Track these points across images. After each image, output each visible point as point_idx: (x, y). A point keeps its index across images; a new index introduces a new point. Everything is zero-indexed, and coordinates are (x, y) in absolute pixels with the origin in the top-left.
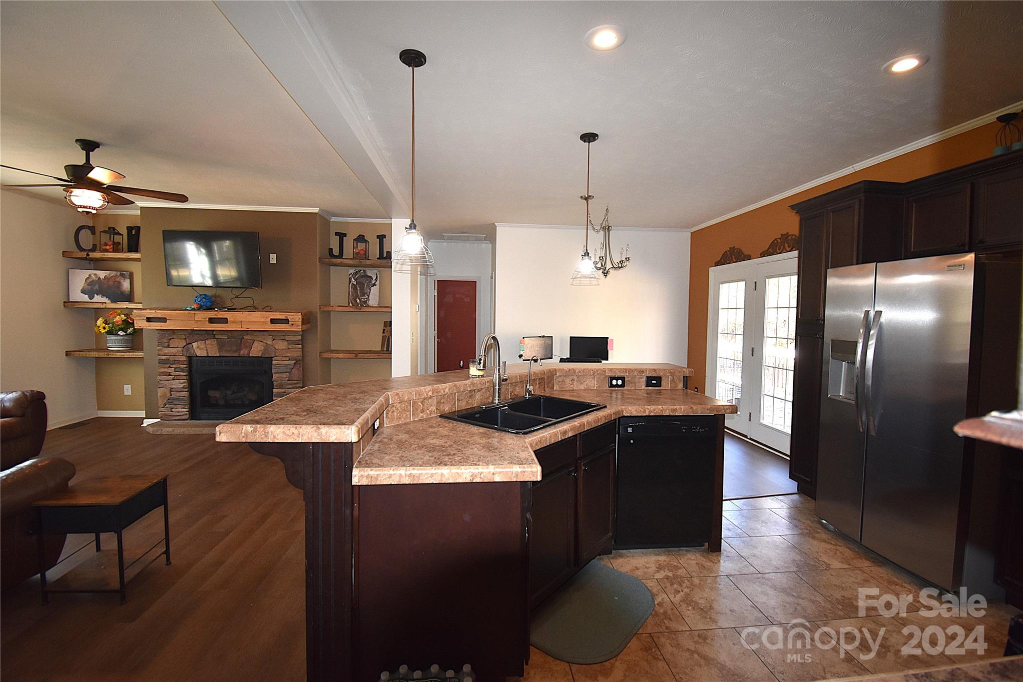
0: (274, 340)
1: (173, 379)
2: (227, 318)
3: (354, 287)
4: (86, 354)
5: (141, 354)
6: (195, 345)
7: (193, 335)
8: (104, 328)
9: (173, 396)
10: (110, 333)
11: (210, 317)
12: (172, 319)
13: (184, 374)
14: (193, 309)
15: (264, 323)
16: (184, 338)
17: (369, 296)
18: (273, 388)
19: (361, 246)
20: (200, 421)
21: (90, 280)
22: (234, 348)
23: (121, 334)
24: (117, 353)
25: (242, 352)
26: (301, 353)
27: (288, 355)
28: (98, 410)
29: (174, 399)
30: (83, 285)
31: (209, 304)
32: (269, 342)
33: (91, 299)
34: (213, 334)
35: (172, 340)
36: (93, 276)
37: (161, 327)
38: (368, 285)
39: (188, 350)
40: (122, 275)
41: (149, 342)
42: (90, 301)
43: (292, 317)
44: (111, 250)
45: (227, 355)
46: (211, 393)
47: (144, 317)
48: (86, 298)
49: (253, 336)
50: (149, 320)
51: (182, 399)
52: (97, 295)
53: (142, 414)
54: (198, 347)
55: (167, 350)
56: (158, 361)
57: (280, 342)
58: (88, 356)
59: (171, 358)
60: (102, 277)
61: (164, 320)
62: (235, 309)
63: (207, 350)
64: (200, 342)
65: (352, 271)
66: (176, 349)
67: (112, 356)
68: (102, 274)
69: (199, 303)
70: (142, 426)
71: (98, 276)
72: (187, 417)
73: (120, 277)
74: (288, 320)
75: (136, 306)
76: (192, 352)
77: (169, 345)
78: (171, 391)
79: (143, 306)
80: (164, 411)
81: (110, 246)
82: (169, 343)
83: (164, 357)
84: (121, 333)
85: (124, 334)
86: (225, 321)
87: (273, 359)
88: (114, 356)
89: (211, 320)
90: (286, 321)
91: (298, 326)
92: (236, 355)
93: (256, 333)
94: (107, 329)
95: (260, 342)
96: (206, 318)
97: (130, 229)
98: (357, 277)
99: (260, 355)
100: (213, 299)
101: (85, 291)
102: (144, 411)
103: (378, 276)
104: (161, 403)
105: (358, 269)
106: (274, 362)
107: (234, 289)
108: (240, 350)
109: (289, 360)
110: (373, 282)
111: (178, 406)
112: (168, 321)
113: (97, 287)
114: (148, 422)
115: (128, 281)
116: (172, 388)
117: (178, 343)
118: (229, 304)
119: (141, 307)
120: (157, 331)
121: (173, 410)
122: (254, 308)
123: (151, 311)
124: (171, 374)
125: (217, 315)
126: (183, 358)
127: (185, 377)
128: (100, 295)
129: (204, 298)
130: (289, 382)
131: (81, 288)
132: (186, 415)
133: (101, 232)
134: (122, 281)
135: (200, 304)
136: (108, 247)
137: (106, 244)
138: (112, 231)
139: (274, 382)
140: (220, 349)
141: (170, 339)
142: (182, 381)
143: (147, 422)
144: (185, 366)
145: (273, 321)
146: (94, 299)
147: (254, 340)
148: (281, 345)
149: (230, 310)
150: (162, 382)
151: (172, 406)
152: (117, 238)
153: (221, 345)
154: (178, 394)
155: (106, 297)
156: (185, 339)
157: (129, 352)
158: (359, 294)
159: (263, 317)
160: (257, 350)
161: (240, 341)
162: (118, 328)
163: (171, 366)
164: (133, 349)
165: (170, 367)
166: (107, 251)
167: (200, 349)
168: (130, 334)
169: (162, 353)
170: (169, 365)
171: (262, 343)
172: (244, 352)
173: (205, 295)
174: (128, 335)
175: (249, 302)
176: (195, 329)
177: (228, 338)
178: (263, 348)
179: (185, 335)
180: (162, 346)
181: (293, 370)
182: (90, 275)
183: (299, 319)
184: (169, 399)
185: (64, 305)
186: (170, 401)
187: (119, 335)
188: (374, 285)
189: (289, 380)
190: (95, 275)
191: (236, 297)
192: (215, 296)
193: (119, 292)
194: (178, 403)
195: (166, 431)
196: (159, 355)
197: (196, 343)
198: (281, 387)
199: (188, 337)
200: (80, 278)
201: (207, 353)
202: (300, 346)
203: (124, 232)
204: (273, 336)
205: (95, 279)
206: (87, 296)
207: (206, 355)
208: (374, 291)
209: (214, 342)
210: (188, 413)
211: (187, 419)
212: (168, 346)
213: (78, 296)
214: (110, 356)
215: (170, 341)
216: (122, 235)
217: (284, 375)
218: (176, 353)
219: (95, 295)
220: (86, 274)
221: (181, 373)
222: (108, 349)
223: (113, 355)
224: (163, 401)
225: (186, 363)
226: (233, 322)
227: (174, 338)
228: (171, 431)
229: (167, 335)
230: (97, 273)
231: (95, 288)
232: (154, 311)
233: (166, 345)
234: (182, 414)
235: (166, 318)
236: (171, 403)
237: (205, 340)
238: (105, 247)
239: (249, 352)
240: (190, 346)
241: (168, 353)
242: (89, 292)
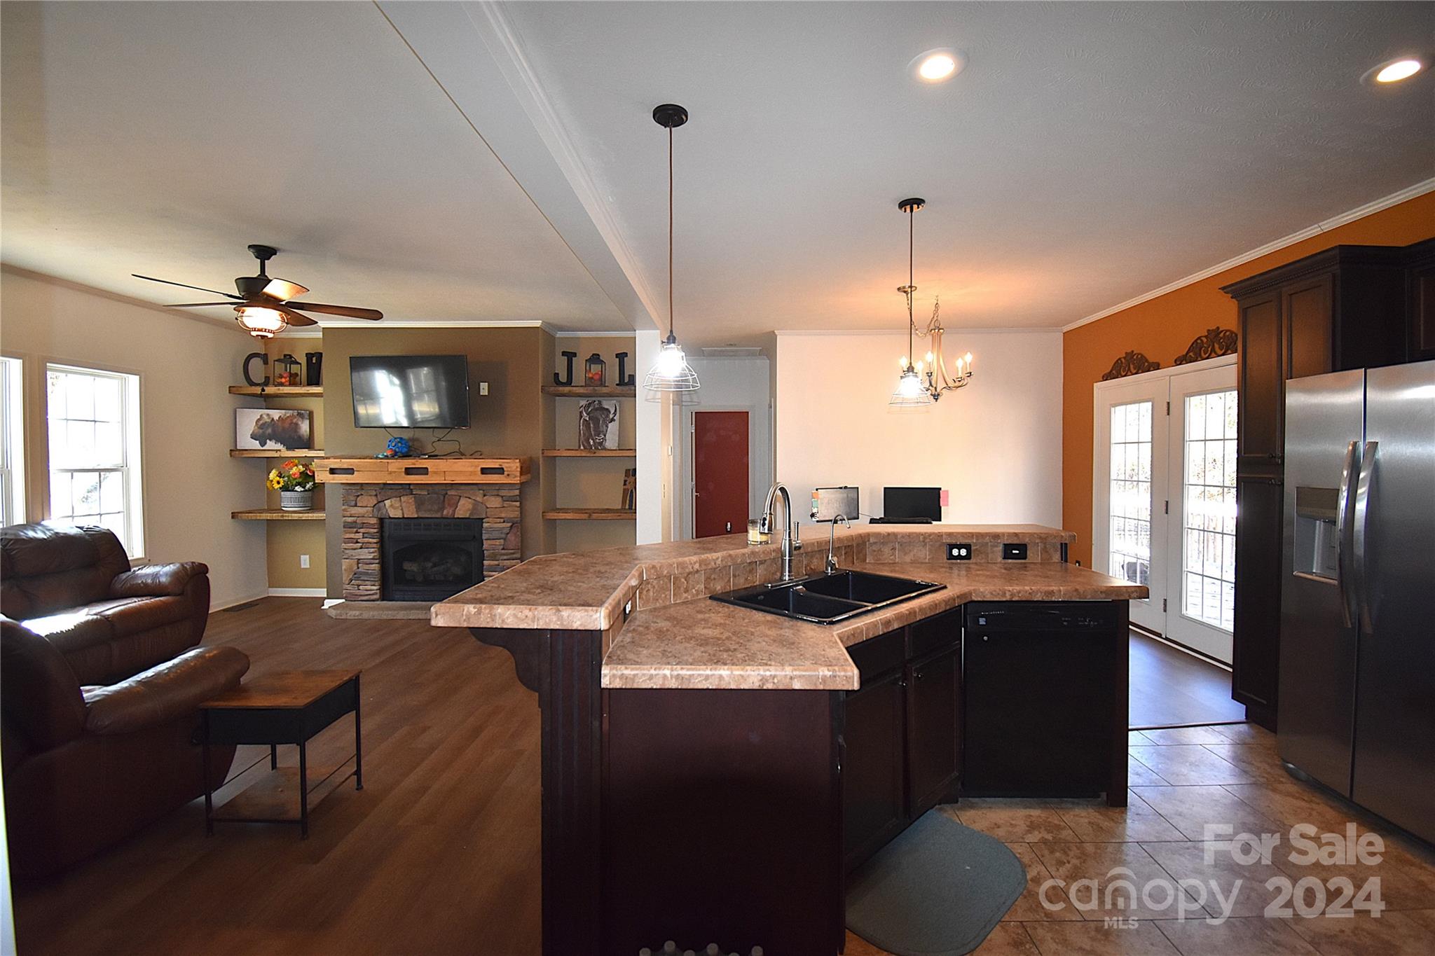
0: (484, 496)
1: (361, 548)
2: (427, 468)
3: (586, 423)
4: (256, 516)
5: (322, 515)
6: (388, 503)
7: (386, 490)
8: (278, 483)
9: (360, 570)
10: (285, 488)
11: (407, 466)
12: (361, 470)
13: (375, 541)
14: (386, 457)
15: (472, 473)
16: (375, 493)
17: (605, 436)
18: (484, 560)
19: (595, 368)
20: (394, 602)
21: (261, 422)
22: (436, 507)
23: (299, 490)
24: (293, 515)
25: (445, 512)
26: (518, 513)
27: (503, 515)
28: (269, 587)
29: (362, 573)
30: (253, 429)
31: (405, 450)
32: (479, 499)
33: (262, 446)
34: (409, 488)
35: (360, 497)
36: (264, 416)
37: (346, 480)
38: (604, 420)
39: (379, 510)
40: (300, 415)
41: (332, 500)
42: (262, 448)
43: (507, 465)
44: (288, 383)
45: (427, 516)
46: (407, 566)
47: (327, 468)
48: (256, 444)
49: (459, 491)
50: (333, 471)
51: (371, 574)
52: (270, 440)
53: (322, 592)
54: (391, 506)
55: (354, 510)
56: (342, 525)
57: (493, 498)
58: (258, 518)
59: (359, 520)
60: (276, 418)
61: (350, 471)
62: (437, 456)
63: (402, 509)
64: (395, 499)
65: (583, 402)
66: (364, 509)
67: (287, 518)
68: (276, 414)
69: (394, 448)
70: (323, 608)
71: (271, 417)
72: (377, 596)
73: (298, 417)
74: (503, 469)
75: (318, 454)
76: (384, 513)
77: (356, 504)
78: (358, 563)
79: (325, 454)
80: (351, 589)
81: (285, 378)
82: (356, 501)
83: (350, 520)
84: (298, 488)
85: (302, 489)
86: (424, 471)
87: (484, 520)
88: (290, 518)
89: (408, 471)
90: (500, 471)
91: (516, 477)
92: (438, 515)
93: (463, 487)
94: (282, 484)
95: (467, 499)
96: (402, 469)
97: (309, 356)
98: (590, 410)
99: (467, 516)
100: (411, 444)
101: (256, 435)
102: (326, 589)
103: (618, 408)
104: (345, 579)
105: (591, 400)
106: (485, 525)
107: (435, 429)
108: (443, 509)
109: (504, 522)
110: (611, 416)
111: (366, 582)
112: (355, 472)
113: (270, 431)
114: (331, 603)
115: (307, 422)
116: (359, 559)
117: (368, 500)
118: (429, 449)
119: (323, 455)
120: (342, 486)
121: (361, 587)
122: (460, 455)
123: (336, 460)
124: (359, 540)
125: (415, 464)
126: (374, 521)
127: (375, 545)
128: (274, 441)
129: (399, 442)
130: (503, 551)
131: (251, 432)
132: (376, 594)
133: (274, 361)
134: (300, 423)
135: (395, 451)
136: (283, 380)
137: (281, 376)
138: (289, 359)
139: (485, 552)
140: (418, 509)
141: (358, 496)
142: (372, 550)
143: (328, 603)
144: (375, 530)
145: (484, 471)
146: (266, 446)
147: (460, 496)
148: (494, 502)
149: (431, 457)
150: (347, 551)
151: (360, 582)
152: (295, 369)
153: (419, 504)
154: (367, 567)
155: (281, 444)
156: (376, 495)
157: (308, 513)
158: (593, 433)
159: (472, 466)
160: (463, 509)
161: (442, 498)
162: (294, 483)
163: (359, 531)
164: (312, 509)
165: (357, 532)
166: (282, 384)
167: (395, 508)
168: (309, 490)
169: (348, 514)
170: (355, 530)
171: (470, 500)
172: (447, 512)
173: (401, 438)
174: (306, 491)
175: (454, 447)
176: (388, 482)
177: (429, 494)
178: (471, 506)
179: (376, 490)
180: (348, 505)
181: (509, 535)
182: (261, 416)
183: (517, 467)
184: (355, 574)
185: (231, 454)
186: (357, 576)
187: (296, 491)
188: (613, 420)
189: (503, 549)
190: (268, 415)
191: (438, 440)
192: (413, 440)
193: (296, 437)
194: (366, 579)
195: (353, 614)
196: (344, 517)
197: (389, 501)
198: (493, 557)
199: (380, 493)
200: (250, 419)
201: (403, 514)
202: (518, 504)
203: (303, 361)
204: (484, 491)
205: (268, 420)
206: (258, 442)
207: (401, 517)
208: (613, 428)
209: (411, 499)
210: (378, 591)
211: (377, 600)
212: (356, 506)
213: (247, 442)
214: (285, 518)
215: (358, 499)
216: (300, 364)
217: (497, 542)
218: (365, 514)
219: (268, 441)
220: (255, 414)
221: (371, 540)
222: (283, 510)
223: (288, 516)
224: (348, 576)
225: (376, 527)
226: (435, 473)
227: (362, 495)
228: (358, 616)
229: (354, 491)
230: (270, 413)
231: (267, 432)
232: (339, 460)
233: (353, 503)
234: (369, 592)
235: (353, 469)
236: (357, 579)
237: (400, 497)
238: (279, 380)
239: (454, 511)
240: (382, 504)
241: (355, 514)
242: (260, 437)
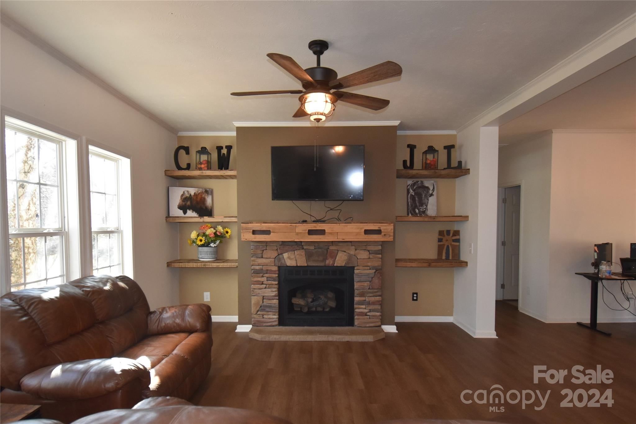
0: (356, 250)
1: (266, 288)
2: (324, 230)
3: (413, 198)
6: (285, 255)
7: (285, 245)
8: (199, 240)
9: (265, 303)
11: (310, 229)
12: (276, 231)
13: (276, 283)
15: (358, 234)
16: (276, 248)
17: (427, 206)
18: (354, 297)
19: (430, 157)
21: (184, 196)
22: (321, 258)
25: (327, 262)
26: (380, 263)
27: (369, 264)
29: (265, 306)
30: (179, 202)
32: (352, 252)
33: (184, 215)
34: (301, 245)
36: (186, 193)
37: (265, 239)
38: (426, 196)
39: (279, 260)
40: (207, 192)
43: (385, 228)
44: (206, 169)
45: (313, 265)
47: (250, 230)
49: (338, 247)
50: (254, 232)
51: (272, 307)
52: (189, 210)
53: (235, 319)
54: (289, 258)
55: (260, 261)
56: (252, 271)
57: (362, 252)
58: (187, 266)
59: (265, 268)
60: (192, 194)
61: (267, 232)
63: (296, 260)
64: (291, 252)
65: (410, 182)
66: (268, 260)
70: (235, 332)
71: (190, 193)
72: (277, 323)
73: (205, 194)
74: (381, 230)
76: (284, 263)
78: (263, 299)
80: (257, 317)
81: (204, 164)
82: (262, 254)
83: (257, 267)
84: (212, 245)
85: (214, 246)
86: (323, 232)
87: (355, 268)
89: (311, 232)
90: (379, 232)
91: (390, 236)
92: (322, 264)
93: (341, 244)
95: (343, 252)
96: (306, 230)
97: (219, 148)
98: (415, 188)
99: (343, 264)
101: (181, 207)
102: (238, 317)
103: (435, 186)
104: (253, 310)
105: (415, 180)
106: (356, 271)
108: (325, 260)
109: (370, 269)
110: (431, 192)
111: (270, 313)
112: (271, 233)
113: (189, 203)
115: (210, 197)
116: (264, 296)
117: (271, 254)
119: (236, 221)
120: (252, 244)
121: (265, 316)
122: (337, 220)
123: (257, 224)
124: (264, 283)
125: (316, 227)
126: (276, 268)
127: (275, 286)
128: (191, 210)
130: (369, 290)
132: (275, 321)
133: (193, 152)
134: (206, 197)
136: (203, 166)
137: (201, 164)
139: (355, 291)
140: (308, 260)
142: (273, 290)
143: (240, 328)
144: (275, 275)
145: (367, 232)
146: (186, 214)
147: (338, 251)
148: (363, 255)
150: (255, 291)
151: (263, 313)
152: (209, 158)
153: (309, 256)
154: (270, 302)
155: (196, 213)
156: (277, 250)
158: (418, 204)
159: (358, 228)
160: (340, 260)
161: (326, 252)
163: (264, 275)
165: (263, 277)
167: (291, 259)
169: (256, 263)
170: (262, 275)
171: (345, 253)
172: (329, 262)
177: (315, 249)
178: (346, 258)
179: (277, 246)
180: (257, 257)
181: (373, 279)
182: (184, 192)
183: (392, 229)
184: (261, 307)
185: (166, 220)
186: (263, 308)
187: (210, 247)
188: (432, 195)
189: (369, 289)
190: (188, 191)
191: (331, 210)
193: (204, 208)
194: (270, 310)
196: (253, 265)
198: (362, 295)
199: (280, 248)
200: (177, 194)
201: (297, 263)
202: (380, 256)
203: (215, 152)
204: (355, 246)
205: (188, 195)
206: (182, 211)
207: (295, 265)
208: (432, 201)
209: (302, 253)
210: (277, 319)
211: (276, 325)
212: (263, 257)
213: (177, 212)
215: (264, 252)
216: (212, 154)
217: (366, 284)
218: (268, 263)
221: (272, 282)
222: (199, 260)
224: (256, 308)
225: (277, 273)
226: (331, 233)
227: (266, 250)
229: (261, 247)
231: (187, 204)
232: (259, 224)
233: (260, 256)
234: (271, 320)
235: (270, 231)
236: (263, 310)
237: (294, 251)
238: (199, 166)
239: (334, 261)
240: (281, 256)
241: (261, 263)
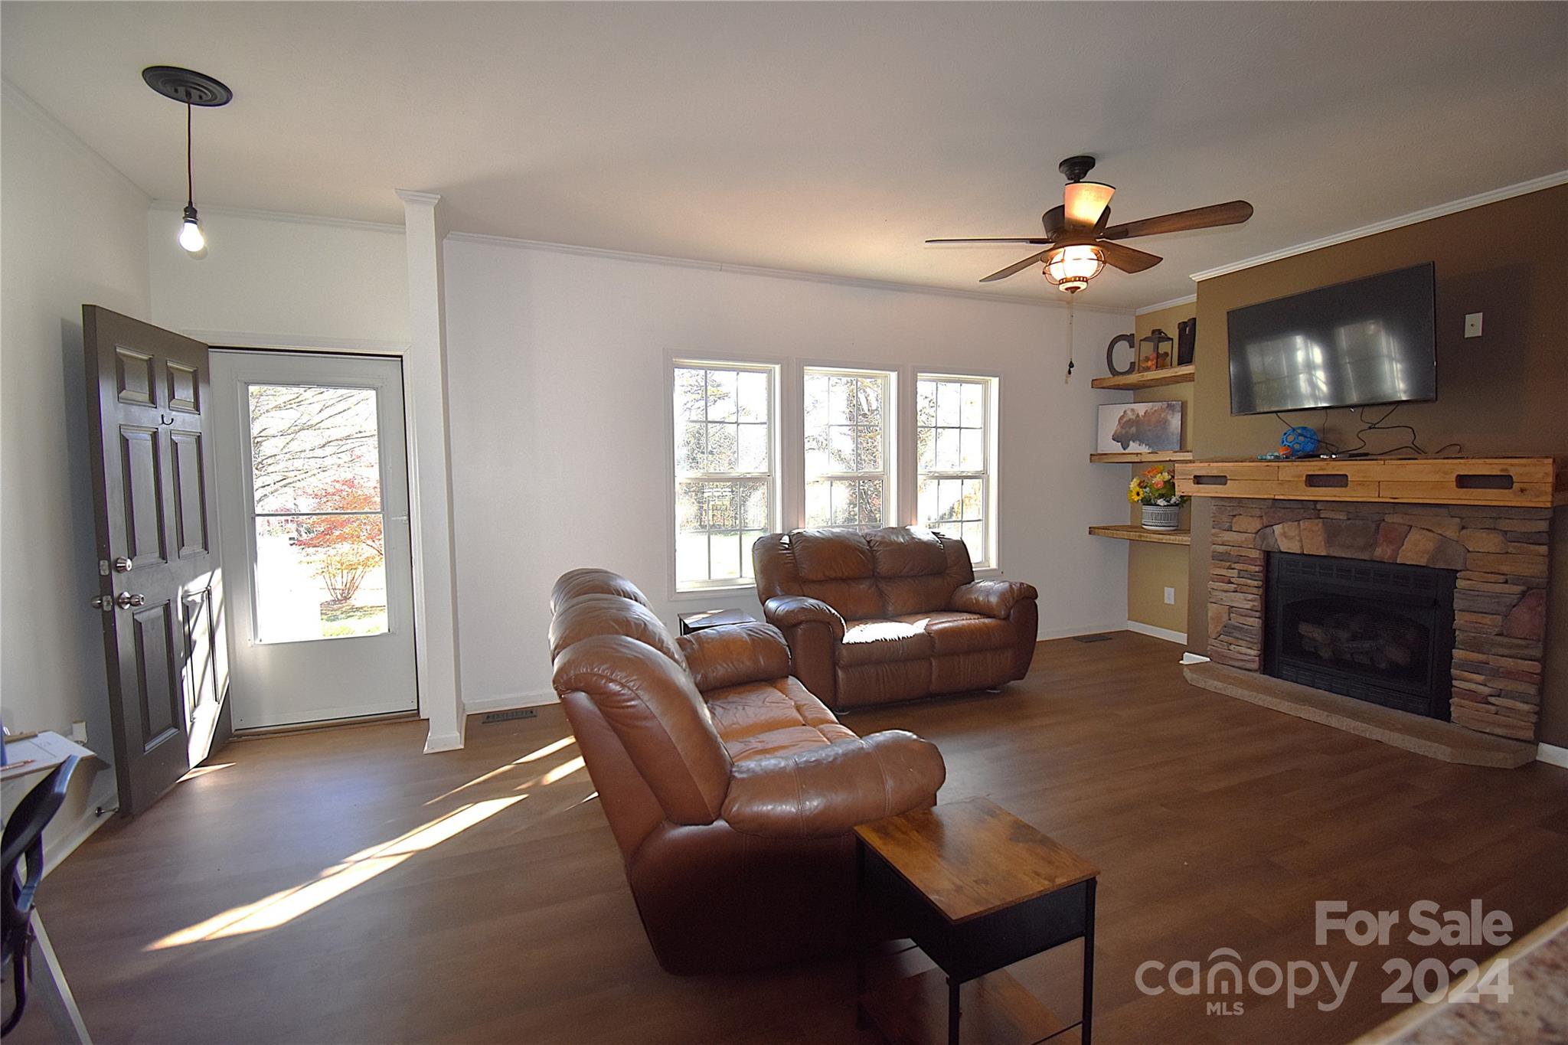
0: (1463, 528)
1: (1235, 591)
2: (1346, 476)
4: (1113, 533)
5: (1185, 538)
6: (1278, 529)
7: (1279, 509)
8: (1138, 494)
9: (1232, 622)
10: (1147, 502)
11: (1310, 473)
12: (1236, 478)
13: (1256, 583)
14: (1277, 459)
15: (1439, 486)
16: (1259, 513)
18: (1454, 648)
20: (1279, 681)
21: (1125, 420)
22: (1361, 542)
23: (1162, 504)
24: (1152, 535)
25: (1379, 552)
26: (1545, 568)
27: (1505, 569)
28: (1129, 619)
29: (1235, 628)
30: (1115, 429)
31: (1310, 447)
32: (1451, 533)
33: (1125, 449)
34: (1315, 509)
35: (1237, 517)
36: (1129, 412)
37: (1217, 492)
39: (1264, 538)
40: (1170, 407)
41: (1199, 517)
42: (1124, 452)
43: (1523, 470)
44: (1154, 367)
45: (1343, 555)
46: (1305, 629)
47: (1190, 475)
48: (1117, 447)
49: (1408, 517)
50: (1198, 480)
51: (1247, 631)
52: (1134, 442)
53: (1182, 638)
54: (1284, 534)
55: (1227, 536)
56: (1211, 554)
57: (1483, 535)
59: (1234, 552)
60: (1141, 413)
61: (1221, 480)
62: (1366, 454)
63: (1301, 541)
64: (1290, 523)
66: (1242, 535)
68: (1141, 409)
69: (1291, 445)
70: (1181, 662)
71: (1137, 412)
72: (1255, 666)
73: (1167, 411)
74: (1509, 477)
75: (1187, 456)
76: (1272, 543)
77: (1231, 527)
78: (1230, 612)
79: (1193, 457)
80: (1216, 645)
81: (1152, 359)
82: (1231, 522)
83: (1221, 549)
84: (1161, 502)
85: (1166, 504)
86: (1341, 480)
87: (1458, 575)
88: (1148, 540)
89: (1312, 481)
90: (1503, 482)
91: (1542, 494)
92: (1365, 556)
93: (1416, 511)
94: (1142, 495)
95: (1426, 532)
96: (1301, 476)
97: (1182, 326)
99: (1423, 562)
100: (1320, 437)
101: (1118, 437)
102: (1186, 635)
104: (1212, 630)
106: (1460, 583)
107: (1366, 409)
108: (1371, 546)
109: (1507, 583)
111: (1240, 641)
112: (1229, 482)
113: (1133, 429)
114: (1198, 659)
115: (1178, 416)
116: (1232, 607)
117: (1248, 524)
118: (1354, 444)
119: (1191, 458)
120: (1213, 502)
121: (1232, 647)
122: (1415, 452)
123: (1202, 465)
124: (1232, 580)
125: (1323, 469)
126: (1255, 554)
127: (1255, 591)
128: (1138, 442)
129: (1301, 435)
130: (1500, 639)
131: (1113, 433)
132: (1253, 661)
133: (1141, 340)
134: (1169, 417)
135: (1293, 448)
136: (1149, 364)
137: (1147, 359)
138: (1159, 336)
139: (1457, 633)
140: (1330, 540)
141: (1234, 516)
142: (1250, 597)
143: (1189, 659)
144: (1257, 569)
145: (1463, 481)
146: (1129, 448)
147: (1411, 527)
148: (1484, 542)
149: (1354, 456)
150: (1217, 593)
151: (1230, 639)
152: (1164, 347)
153: (1332, 534)
154: (1242, 620)
155: (1146, 445)
156: (1261, 517)
157: (1169, 535)
159: (1438, 472)
160: (1415, 550)
161: (1374, 526)
162: (1156, 495)
163: (1233, 566)
164: (1178, 530)
165: (1230, 568)
166: (1148, 369)
167: (1288, 539)
168: (1175, 505)
169: (1219, 540)
170: (1229, 563)
171: (1432, 534)
172: (1382, 552)
173: (1304, 428)
174: (1172, 505)
175: (1406, 437)
176: (1276, 497)
177: (1349, 519)
178: (1431, 546)
179: (1259, 509)
180: (1220, 528)
181: (1515, 609)
182: (1125, 412)
183: (1546, 476)
184: (1226, 627)
185: (1091, 459)
186: (1228, 630)
187: (1158, 505)
189: (1500, 635)
190: (1133, 410)
191: (1370, 428)
192: (1324, 430)
193: (1164, 437)
194: (1240, 637)
195: (1213, 685)
196: (1214, 544)
197: (1280, 526)
198: (1476, 647)
199: (1266, 514)
200: (1113, 417)
201: (1302, 547)
202: (1544, 549)
203: (1174, 334)
204: (1462, 518)
205: (1131, 417)
206: (1120, 444)
207: (1299, 552)
209: (1317, 526)
210: (1257, 658)
211: (1255, 671)
212: (1230, 529)
214: (1143, 539)
215: (1235, 520)
216: (1172, 339)
217: (1488, 620)
218: (1243, 542)
219: (1131, 442)
221: (1249, 581)
222: (1143, 528)
223: (1147, 537)
224: (1216, 627)
225: (1258, 563)
226: (1361, 484)
227: (1240, 515)
228: (1220, 689)
229: (1228, 508)
230: (1135, 408)
231: (1131, 432)
232: (1206, 464)
233: (1227, 526)
234: (1246, 658)
235: (1225, 477)
236: (1228, 634)
237: (1299, 521)
238: (1144, 365)
239: (1396, 551)
240: (1268, 530)
241: (1229, 541)
242: (1122, 439)
